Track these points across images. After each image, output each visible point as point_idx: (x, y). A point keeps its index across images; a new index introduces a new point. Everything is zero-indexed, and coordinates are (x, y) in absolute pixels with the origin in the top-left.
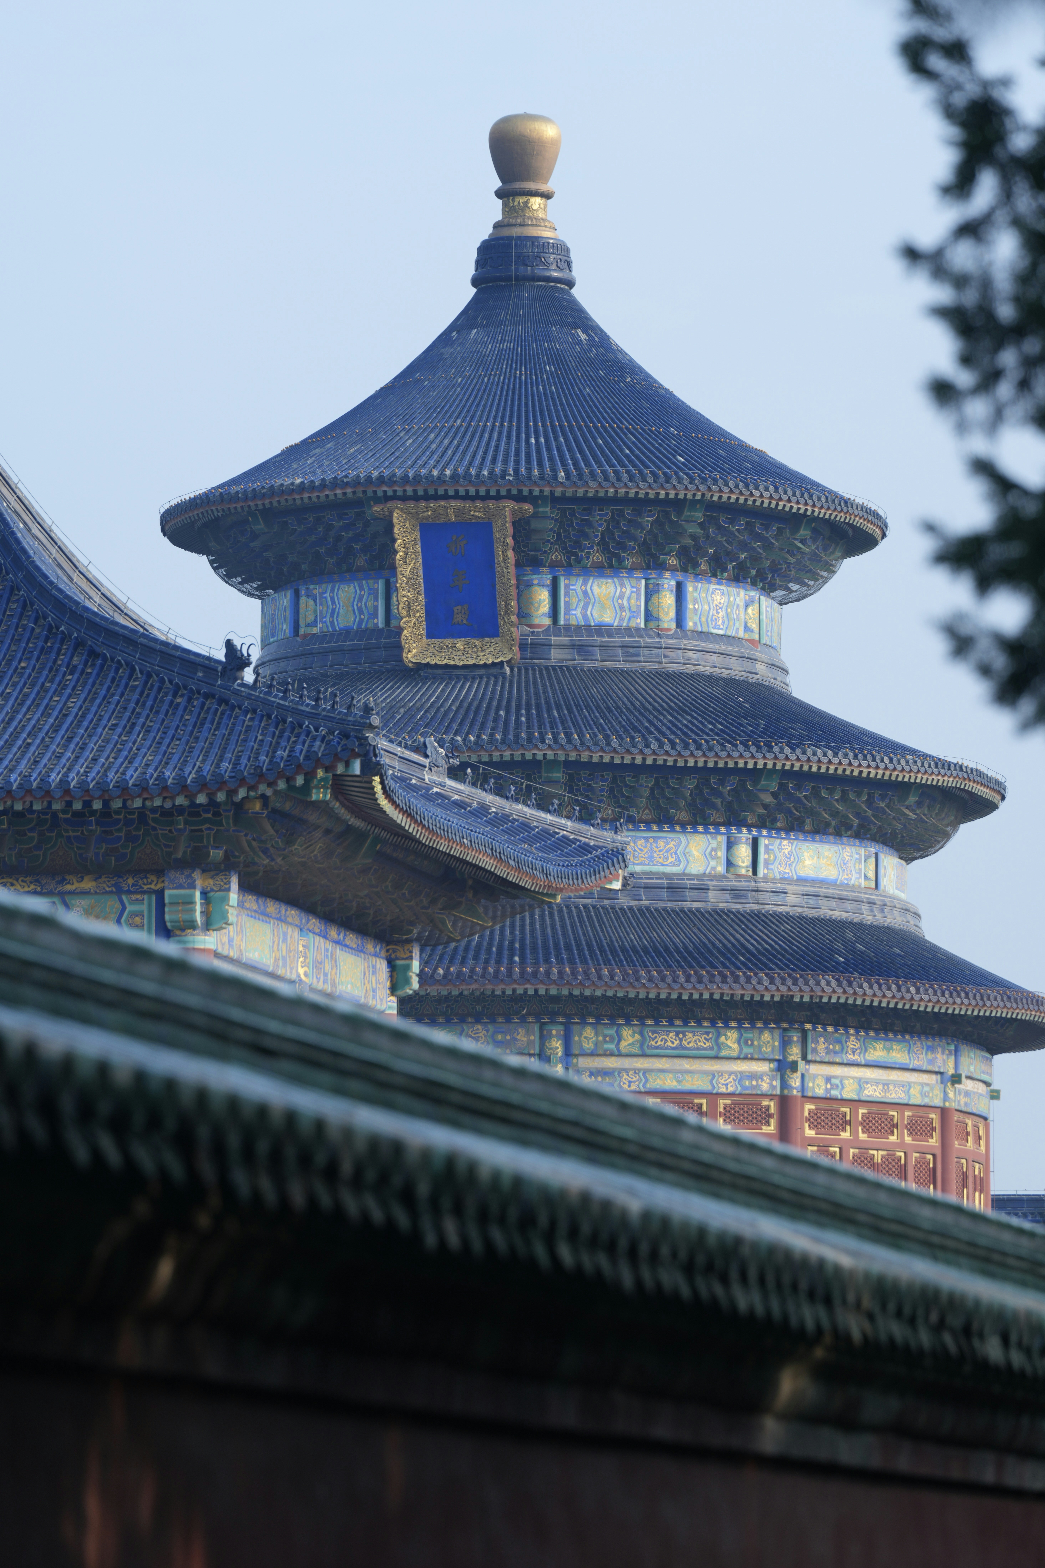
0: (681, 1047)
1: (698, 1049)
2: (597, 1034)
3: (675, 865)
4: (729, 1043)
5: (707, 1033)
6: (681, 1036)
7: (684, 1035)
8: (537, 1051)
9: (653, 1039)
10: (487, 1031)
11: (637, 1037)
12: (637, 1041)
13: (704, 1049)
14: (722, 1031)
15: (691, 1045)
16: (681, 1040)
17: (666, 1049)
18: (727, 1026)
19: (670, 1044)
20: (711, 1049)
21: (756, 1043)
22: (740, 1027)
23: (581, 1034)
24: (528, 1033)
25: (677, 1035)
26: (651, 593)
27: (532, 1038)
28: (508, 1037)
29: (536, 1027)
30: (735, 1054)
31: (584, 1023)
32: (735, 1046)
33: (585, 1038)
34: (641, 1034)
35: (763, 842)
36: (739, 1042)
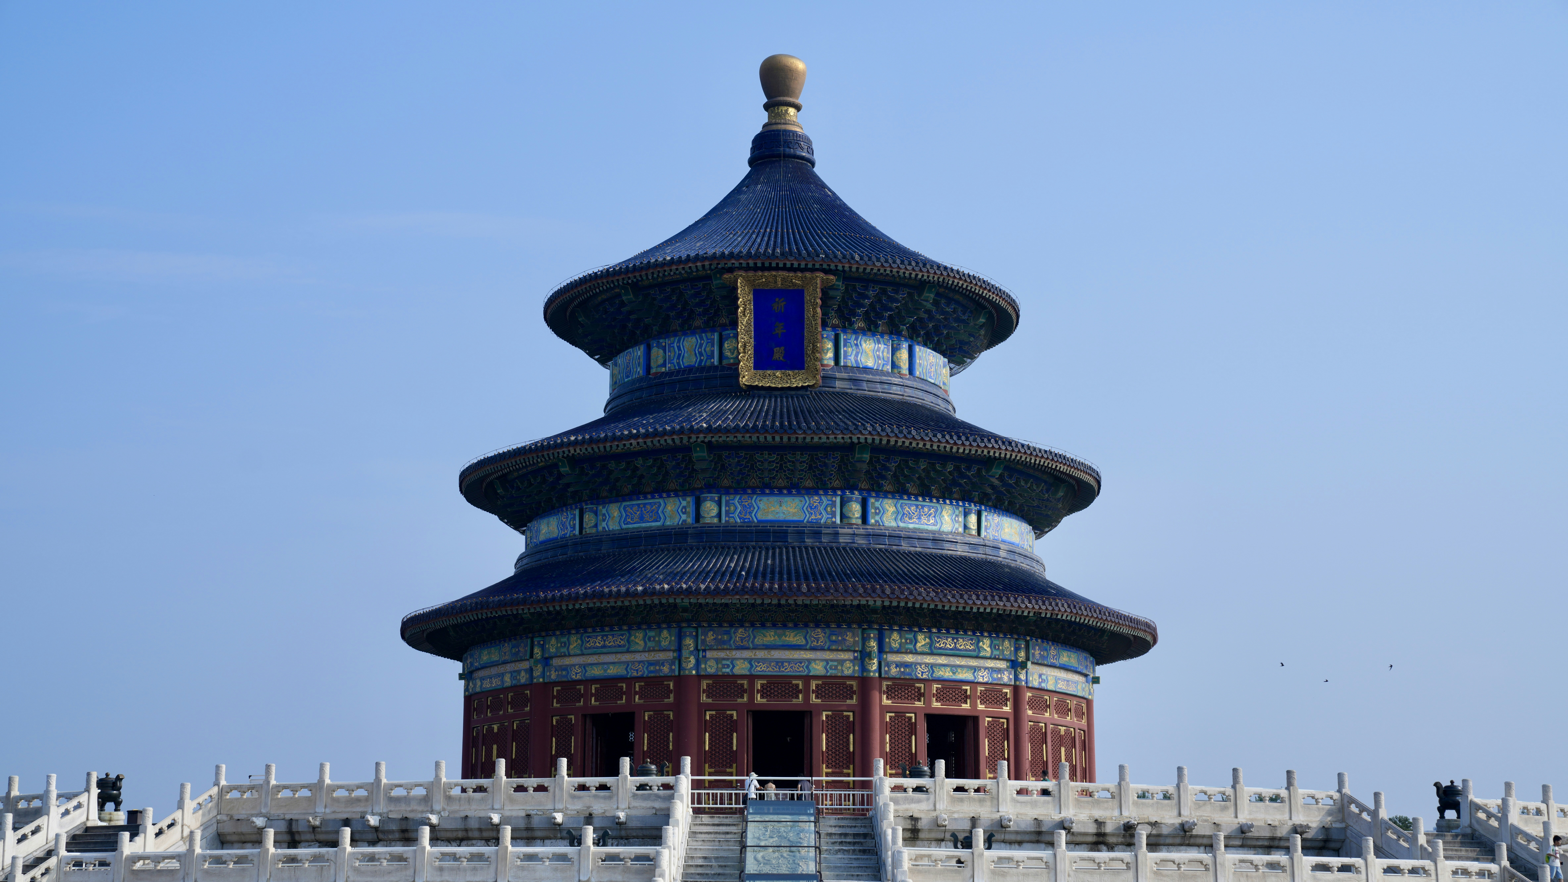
0: (955, 648)
1: (966, 650)
2: (901, 638)
3: (934, 525)
4: (985, 647)
5: (972, 640)
6: (955, 641)
7: (958, 641)
8: (860, 649)
9: (938, 642)
10: (825, 633)
11: (927, 640)
12: (928, 643)
13: (970, 651)
14: (981, 638)
15: (962, 647)
16: (955, 644)
17: (946, 649)
18: (982, 635)
19: (948, 646)
20: (974, 650)
21: (1001, 648)
22: (990, 636)
23: (890, 637)
24: (854, 636)
25: (953, 640)
26: (894, 351)
27: (857, 639)
28: (840, 638)
29: (860, 631)
30: (988, 655)
31: (891, 630)
32: (988, 649)
33: (893, 640)
34: (930, 638)
35: (984, 514)
36: (990, 646)
